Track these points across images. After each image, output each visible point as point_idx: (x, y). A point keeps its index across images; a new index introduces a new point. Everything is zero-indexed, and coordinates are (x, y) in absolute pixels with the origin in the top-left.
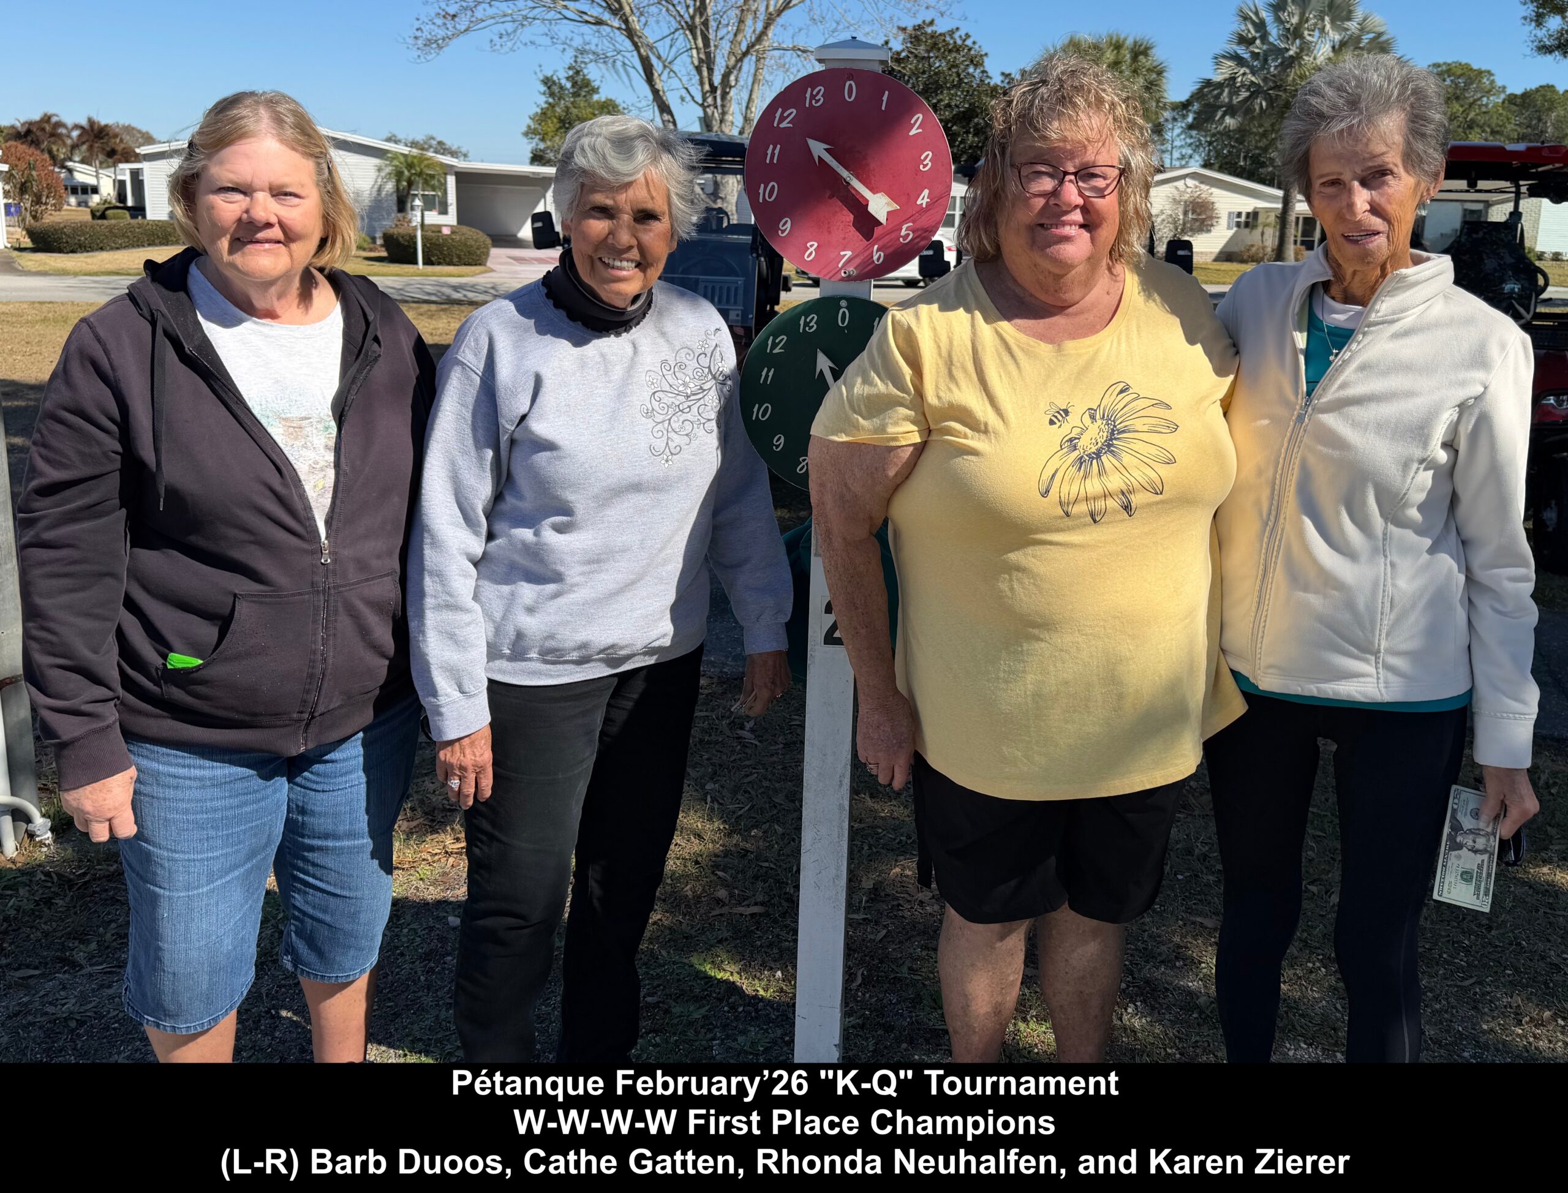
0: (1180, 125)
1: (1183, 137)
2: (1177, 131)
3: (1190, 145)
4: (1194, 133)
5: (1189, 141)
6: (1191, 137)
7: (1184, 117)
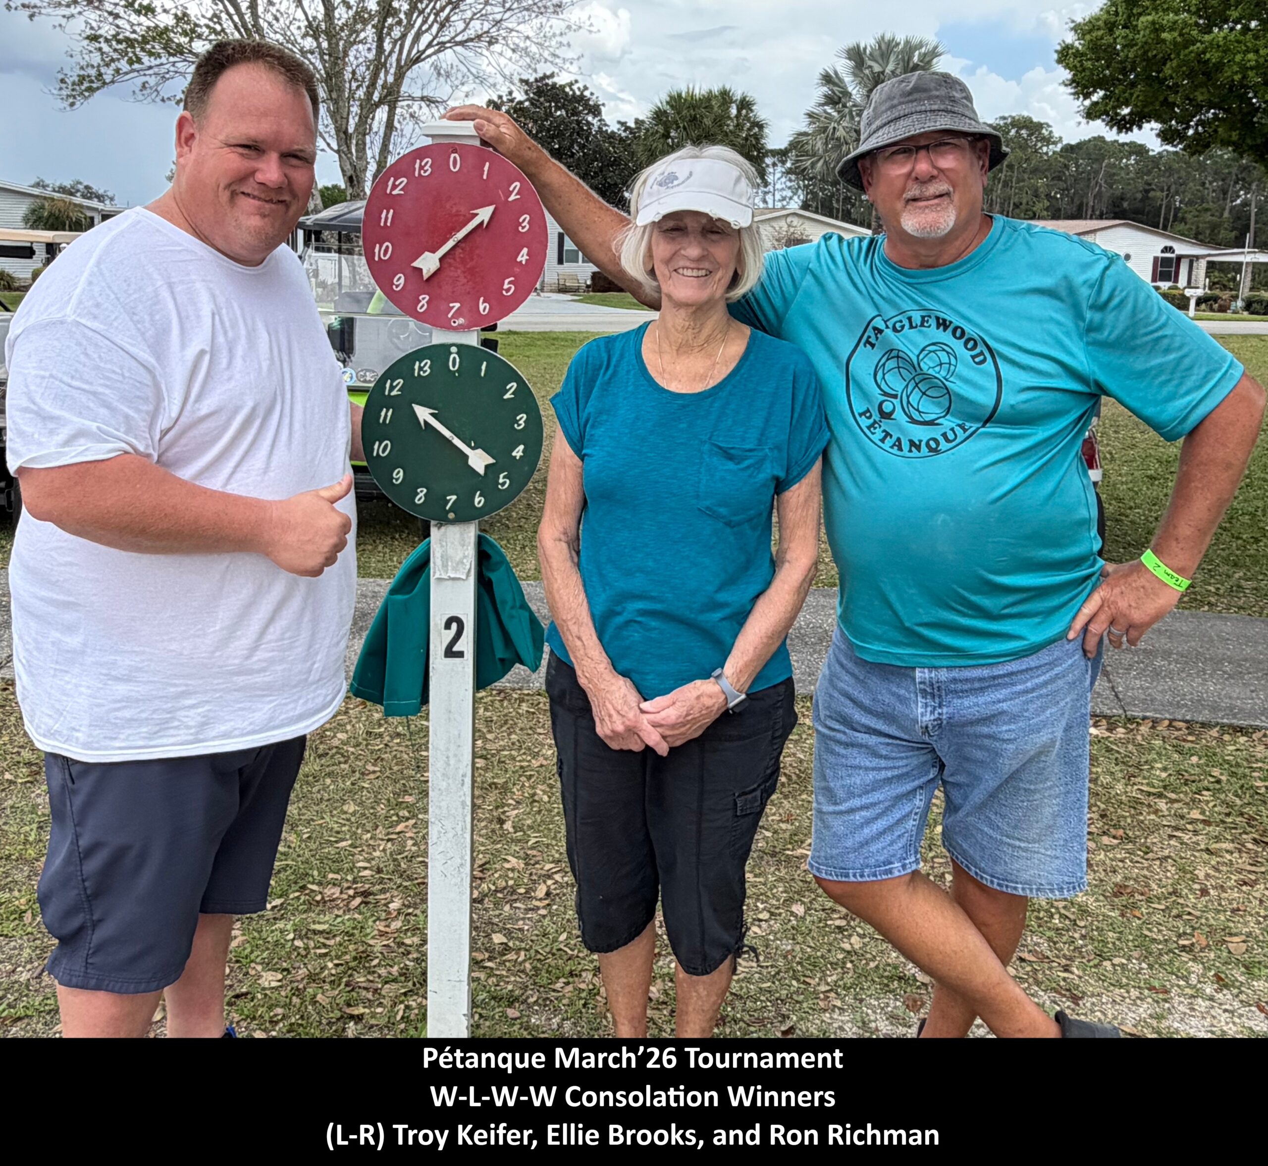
0: (780, 169)
1: (783, 180)
2: (778, 175)
3: (790, 188)
4: (793, 177)
5: (789, 184)
6: (790, 180)
7: (783, 163)
